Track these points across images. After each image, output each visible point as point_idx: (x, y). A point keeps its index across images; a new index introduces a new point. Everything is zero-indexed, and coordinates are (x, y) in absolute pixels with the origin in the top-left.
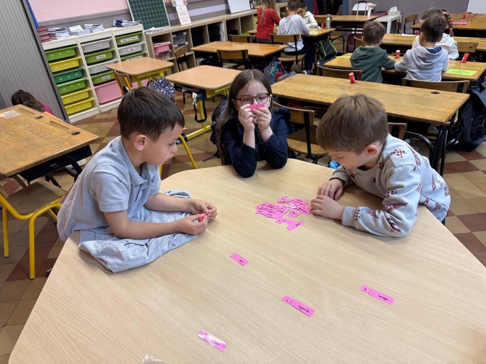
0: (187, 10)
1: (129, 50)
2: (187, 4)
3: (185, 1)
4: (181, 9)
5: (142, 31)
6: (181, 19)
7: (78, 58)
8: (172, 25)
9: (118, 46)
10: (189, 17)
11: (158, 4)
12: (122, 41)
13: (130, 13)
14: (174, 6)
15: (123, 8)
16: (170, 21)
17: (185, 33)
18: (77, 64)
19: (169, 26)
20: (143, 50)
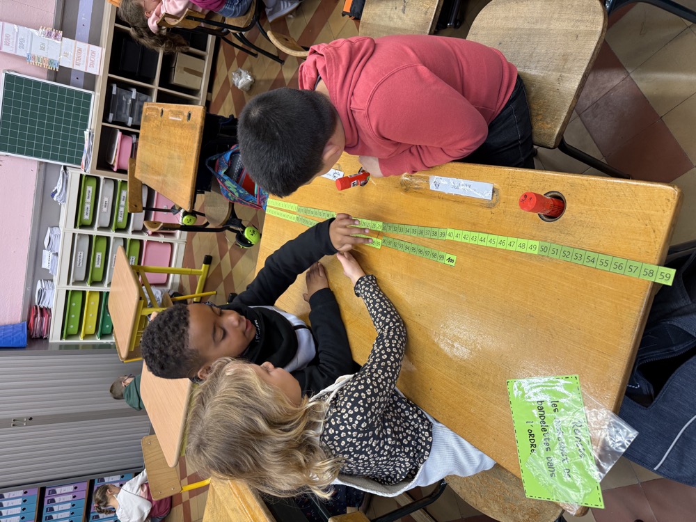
0: (74, 41)
1: (105, 209)
2: (61, 33)
3: (54, 33)
4: (68, 54)
5: (81, 175)
6: (86, 69)
7: (87, 294)
8: (93, 89)
9: (91, 226)
10: (89, 47)
11: (45, 95)
12: (87, 217)
13: (47, 163)
14: (58, 68)
15: (35, 167)
16: (83, 88)
17: (115, 87)
18: (97, 298)
19: (93, 96)
20: (115, 182)
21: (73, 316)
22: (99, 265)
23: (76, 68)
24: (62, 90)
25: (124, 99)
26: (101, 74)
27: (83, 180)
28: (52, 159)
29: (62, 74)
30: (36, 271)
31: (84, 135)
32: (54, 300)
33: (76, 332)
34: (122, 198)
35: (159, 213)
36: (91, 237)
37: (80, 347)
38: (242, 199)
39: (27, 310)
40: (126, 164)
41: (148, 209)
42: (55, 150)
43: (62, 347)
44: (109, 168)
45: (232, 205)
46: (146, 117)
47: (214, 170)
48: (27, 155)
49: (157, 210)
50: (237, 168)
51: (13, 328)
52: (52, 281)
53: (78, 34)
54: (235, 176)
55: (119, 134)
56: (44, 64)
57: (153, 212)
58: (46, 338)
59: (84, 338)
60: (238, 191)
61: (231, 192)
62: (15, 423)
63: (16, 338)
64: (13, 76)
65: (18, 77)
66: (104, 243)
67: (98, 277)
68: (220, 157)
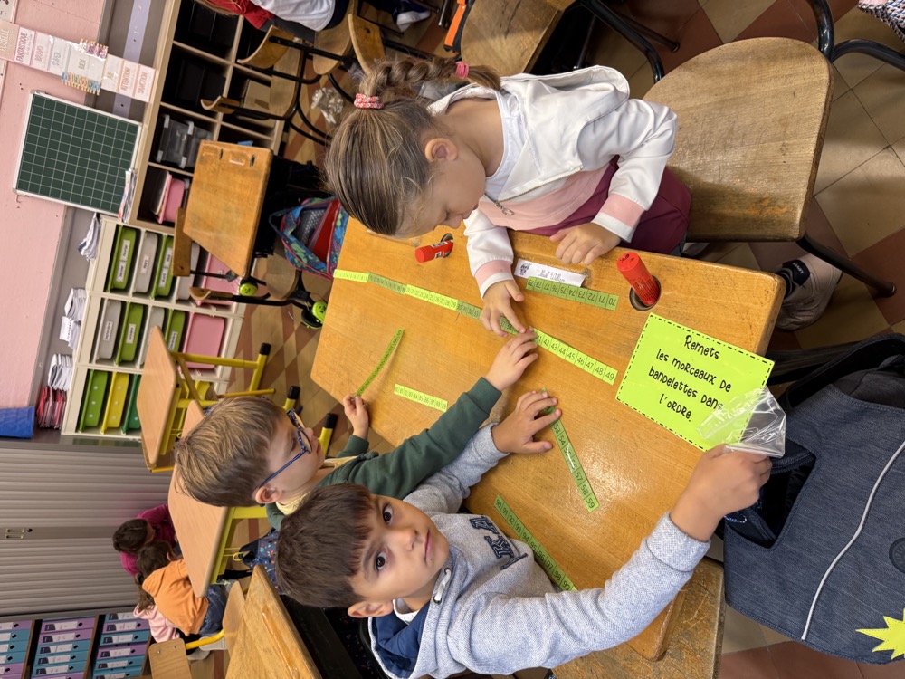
0: (121, 60)
1: (144, 270)
2: (106, 49)
3: (97, 48)
4: (112, 75)
5: (118, 226)
6: (134, 94)
7: (114, 376)
8: (141, 120)
9: (125, 290)
10: (139, 67)
11: (80, 124)
12: (121, 279)
13: (76, 208)
14: (98, 91)
15: (61, 212)
16: (130, 118)
17: (167, 119)
18: (125, 381)
19: (140, 128)
20: (160, 236)
21: (94, 403)
22: (131, 340)
23: (121, 92)
24: (102, 118)
25: (178, 134)
26: (152, 102)
27: (120, 232)
28: (83, 203)
29: (104, 99)
30: (51, 343)
31: (124, 176)
32: (71, 381)
33: (96, 424)
34: (167, 257)
35: (212, 279)
36: (124, 304)
37: (100, 443)
38: (311, 267)
39: (37, 391)
40: (174, 216)
41: (199, 273)
42: (88, 192)
43: (77, 441)
44: (153, 219)
45: (299, 274)
46: (202, 157)
47: (279, 228)
48: (52, 196)
49: (209, 275)
50: (307, 228)
51: (17, 413)
52: (71, 356)
53: (127, 50)
54: (304, 238)
55: (168, 178)
56: (83, 86)
57: (205, 277)
58: (58, 429)
59: (106, 432)
60: (307, 257)
61: (298, 257)
62: (9, 534)
63: (20, 425)
64: (43, 99)
65: (48, 100)
66: (139, 312)
67: (129, 355)
68: (288, 213)
